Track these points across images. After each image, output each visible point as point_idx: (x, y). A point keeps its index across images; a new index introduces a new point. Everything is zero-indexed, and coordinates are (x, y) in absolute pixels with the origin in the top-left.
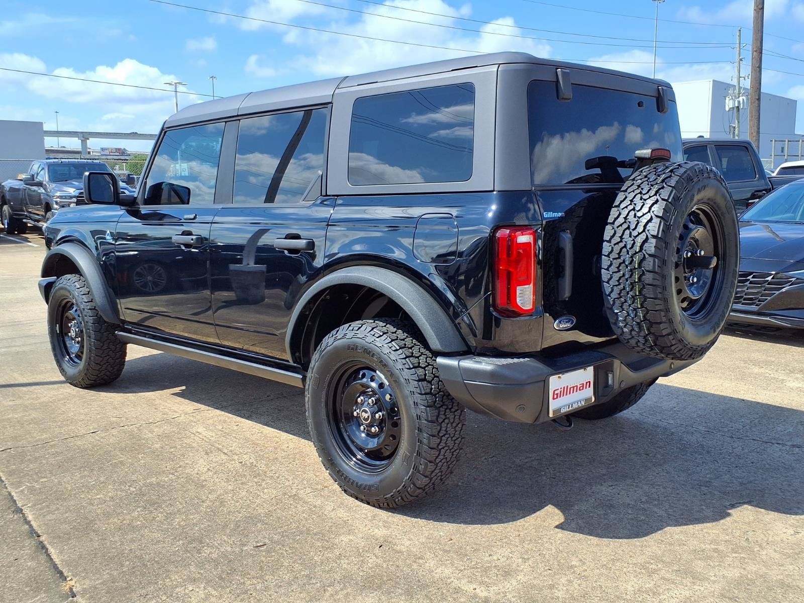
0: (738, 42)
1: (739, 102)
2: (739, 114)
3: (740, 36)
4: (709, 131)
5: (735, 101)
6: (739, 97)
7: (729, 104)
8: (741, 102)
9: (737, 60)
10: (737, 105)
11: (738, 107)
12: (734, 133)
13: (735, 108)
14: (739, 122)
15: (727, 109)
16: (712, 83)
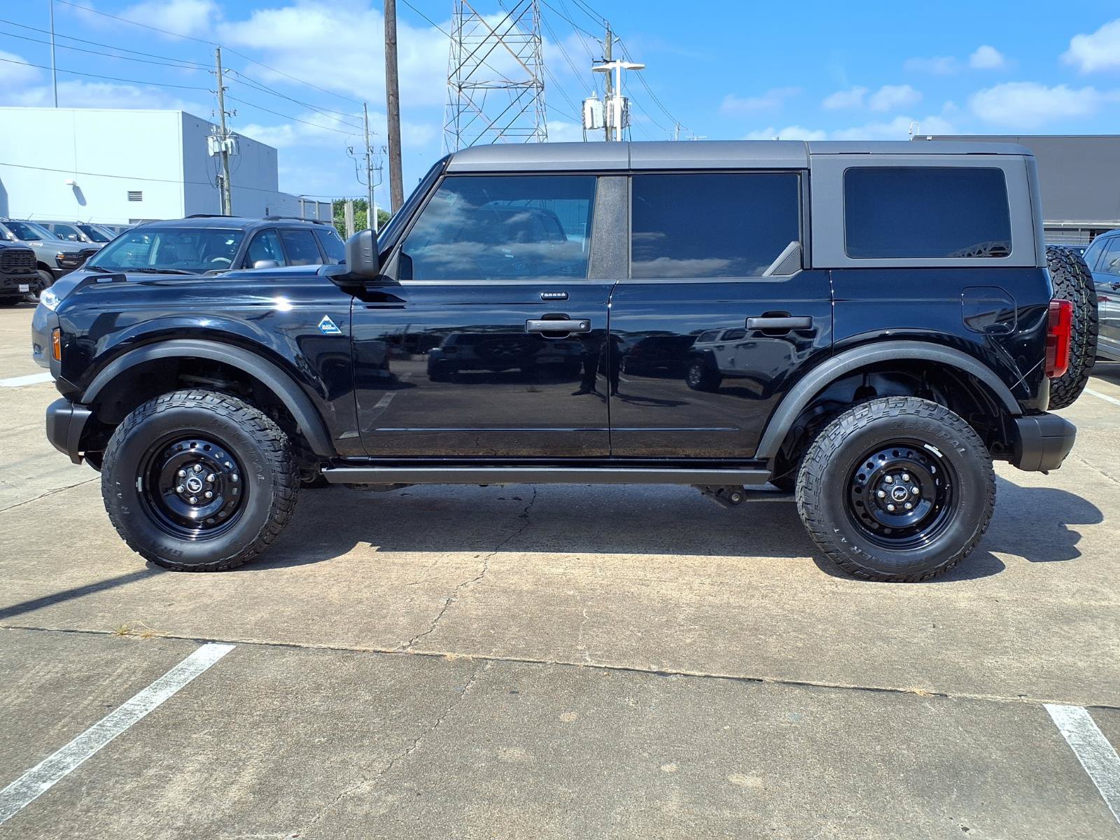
0: (217, 64)
1: (226, 145)
2: (227, 161)
3: (219, 57)
4: (183, 180)
5: (220, 144)
6: (225, 139)
7: (213, 147)
8: (229, 146)
9: (218, 89)
10: (224, 149)
11: (225, 153)
12: (222, 187)
13: (221, 154)
14: (227, 172)
15: (211, 153)
16: (180, 115)
